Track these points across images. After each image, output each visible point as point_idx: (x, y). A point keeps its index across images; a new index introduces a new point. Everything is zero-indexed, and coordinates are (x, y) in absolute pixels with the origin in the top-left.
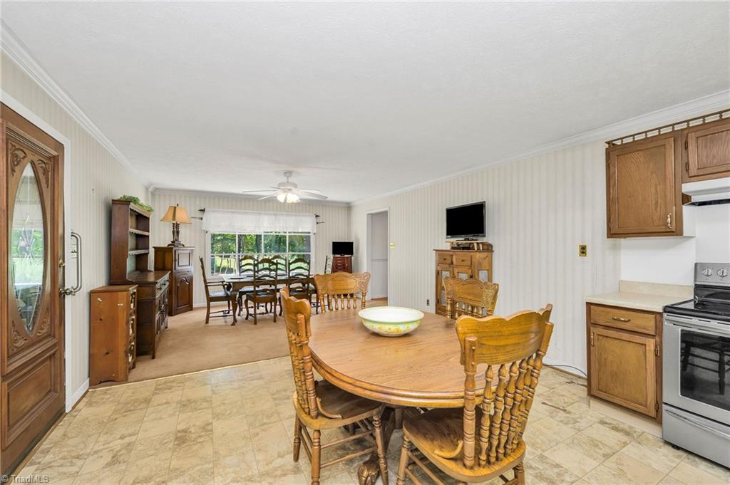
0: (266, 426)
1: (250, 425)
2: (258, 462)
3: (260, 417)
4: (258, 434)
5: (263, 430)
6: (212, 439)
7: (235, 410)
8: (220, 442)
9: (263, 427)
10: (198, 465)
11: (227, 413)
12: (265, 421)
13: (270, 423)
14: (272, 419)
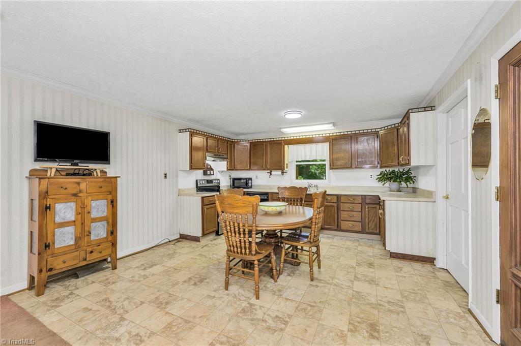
0: (312, 304)
1: (320, 311)
2: (329, 289)
3: (311, 313)
4: (320, 302)
5: (315, 302)
6: (350, 316)
7: (325, 333)
8: (345, 311)
9: (315, 305)
10: (361, 304)
11: (333, 334)
12: (309, 308)
13: (308, 304)
14: (305, 306)
